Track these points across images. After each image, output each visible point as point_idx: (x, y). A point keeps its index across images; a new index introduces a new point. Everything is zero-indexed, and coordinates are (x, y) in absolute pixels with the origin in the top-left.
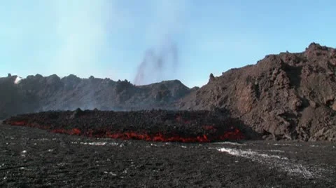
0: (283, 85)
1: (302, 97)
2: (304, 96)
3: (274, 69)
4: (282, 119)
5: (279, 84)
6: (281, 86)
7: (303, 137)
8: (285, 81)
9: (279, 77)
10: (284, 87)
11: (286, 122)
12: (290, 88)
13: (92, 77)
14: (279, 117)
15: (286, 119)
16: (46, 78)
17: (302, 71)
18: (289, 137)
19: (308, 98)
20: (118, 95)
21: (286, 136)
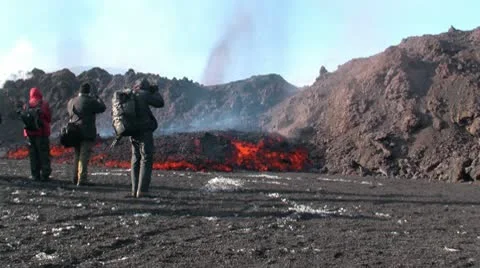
0: (398, 92)
1: (424, 111)
2: (428, 111)
3: (389, 68)
4: (380, 146)
5: (392, 92)
6: (395, 95)
7: (406, 172)
8: (402, 86)
9: (395, 79)
10: (399, 97)
11: (385, 151)
12: (408, 98)
13: (131, 71)
14: (376, 143)
15: (387, 146)
16: (50, 75)
17: (437, 71)
18: (384, 172)
19: (432, 114)
20: (173, 105)
21: (381, 170)
